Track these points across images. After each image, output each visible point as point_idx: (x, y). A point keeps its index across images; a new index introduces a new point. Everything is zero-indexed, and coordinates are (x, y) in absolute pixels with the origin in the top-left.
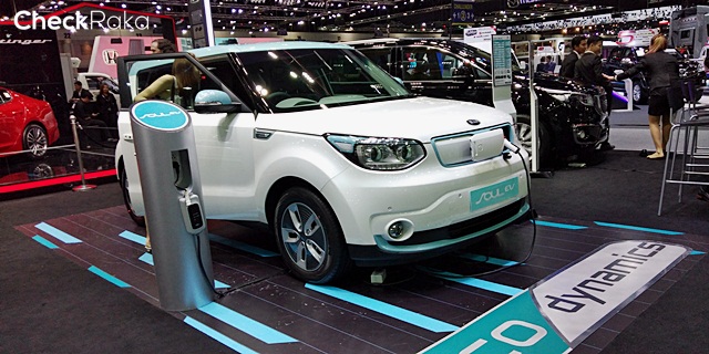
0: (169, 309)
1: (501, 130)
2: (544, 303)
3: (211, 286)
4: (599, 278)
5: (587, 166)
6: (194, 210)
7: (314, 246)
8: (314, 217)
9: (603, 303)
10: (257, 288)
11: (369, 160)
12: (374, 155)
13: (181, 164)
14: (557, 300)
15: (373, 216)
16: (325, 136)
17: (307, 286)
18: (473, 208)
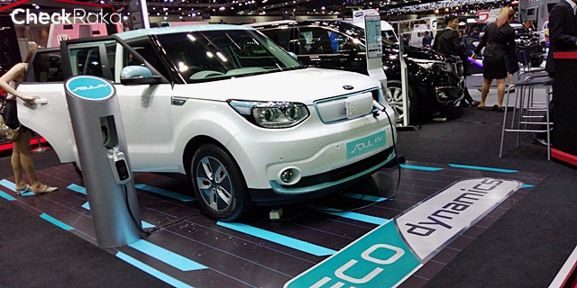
0: (105, 246)
1: (371, 93)
2: (404, 229)
3: (138, 227)
4: (449, 209)
5: (448, 120)
6: (120, 165)
7: (223, 191)
8: (222, 167)
9: (450, 227)
10: (178, 227)
11: (264, 120)
12: (268, 116)
13: (108, 128)
14: (415, 227)
15: (268, 166)
16: (228, 102)
17: (219, 223)
18: (349, 156)
